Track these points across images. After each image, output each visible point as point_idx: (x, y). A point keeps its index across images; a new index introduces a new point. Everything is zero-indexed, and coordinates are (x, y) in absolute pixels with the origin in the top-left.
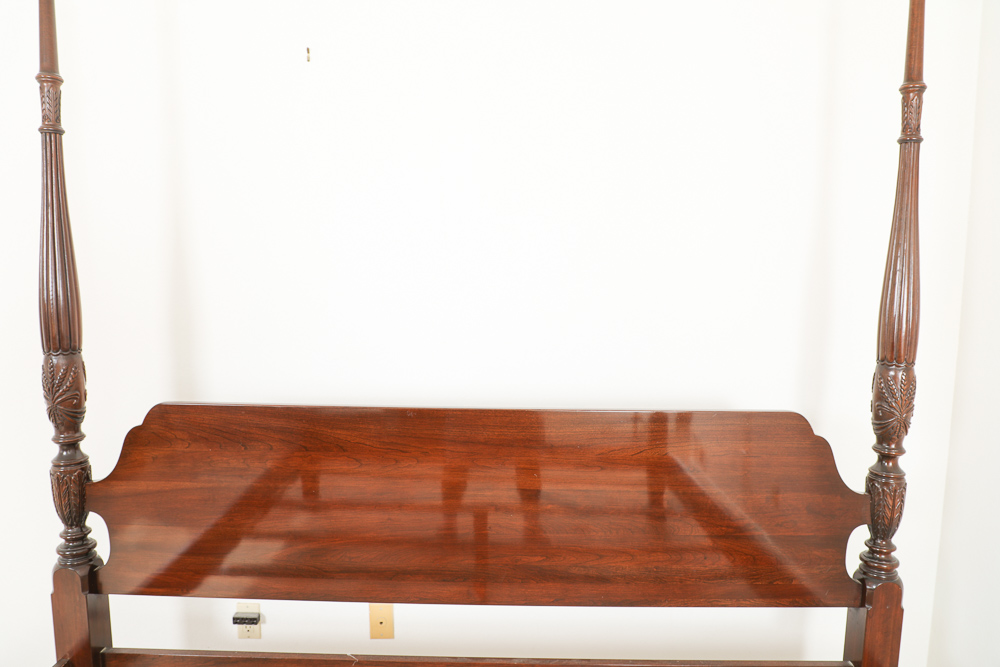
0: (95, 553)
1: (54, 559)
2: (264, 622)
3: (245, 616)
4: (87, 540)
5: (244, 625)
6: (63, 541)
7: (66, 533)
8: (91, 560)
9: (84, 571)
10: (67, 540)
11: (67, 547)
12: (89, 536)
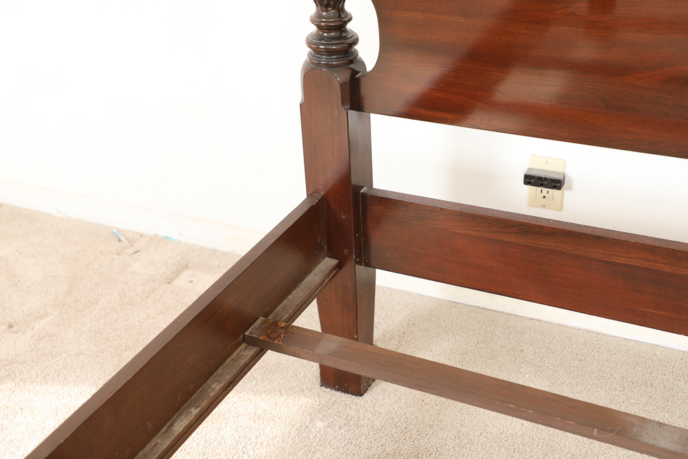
0: (356, 53)
1: (303, 53)
2: (570, 188)
3: (543, 175)
4: (345, 31)
5: (539, 189)
6: (314, 28)
7: (319, 16)
8: (351, 62)
9: (341, 77)
10: (319, 27)
11: (322, 38)
12: (349, 26)
